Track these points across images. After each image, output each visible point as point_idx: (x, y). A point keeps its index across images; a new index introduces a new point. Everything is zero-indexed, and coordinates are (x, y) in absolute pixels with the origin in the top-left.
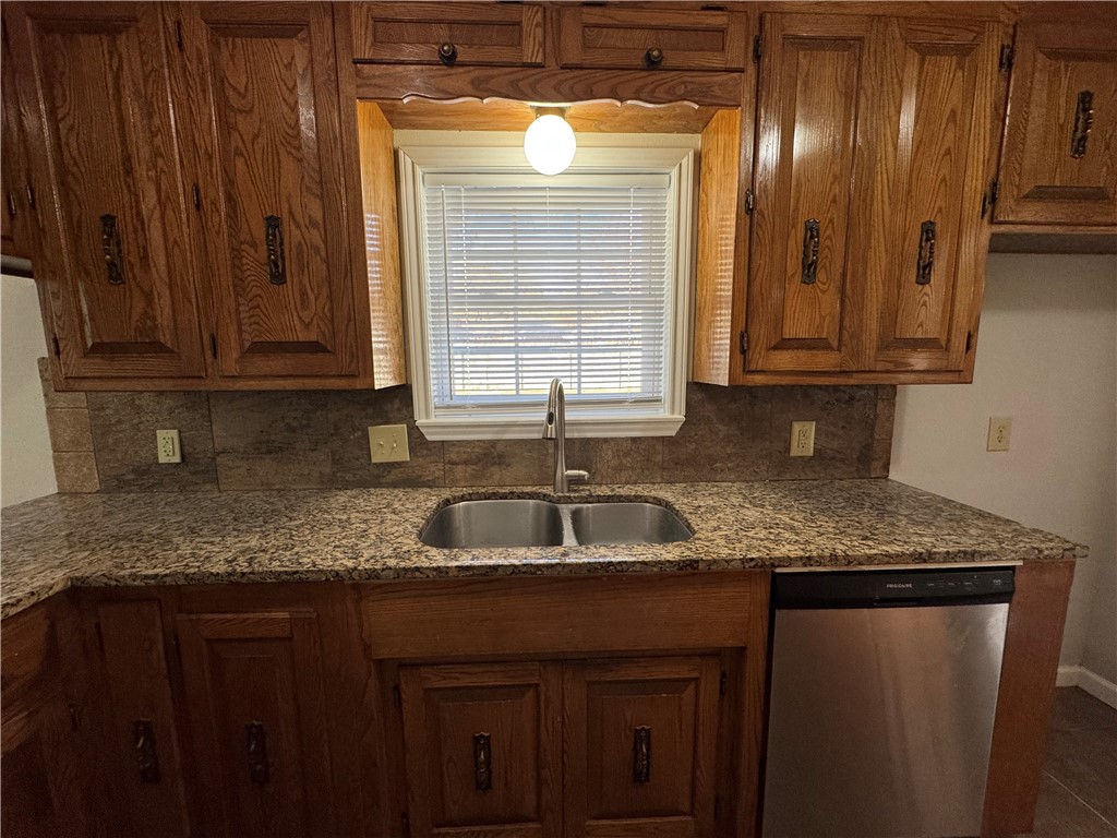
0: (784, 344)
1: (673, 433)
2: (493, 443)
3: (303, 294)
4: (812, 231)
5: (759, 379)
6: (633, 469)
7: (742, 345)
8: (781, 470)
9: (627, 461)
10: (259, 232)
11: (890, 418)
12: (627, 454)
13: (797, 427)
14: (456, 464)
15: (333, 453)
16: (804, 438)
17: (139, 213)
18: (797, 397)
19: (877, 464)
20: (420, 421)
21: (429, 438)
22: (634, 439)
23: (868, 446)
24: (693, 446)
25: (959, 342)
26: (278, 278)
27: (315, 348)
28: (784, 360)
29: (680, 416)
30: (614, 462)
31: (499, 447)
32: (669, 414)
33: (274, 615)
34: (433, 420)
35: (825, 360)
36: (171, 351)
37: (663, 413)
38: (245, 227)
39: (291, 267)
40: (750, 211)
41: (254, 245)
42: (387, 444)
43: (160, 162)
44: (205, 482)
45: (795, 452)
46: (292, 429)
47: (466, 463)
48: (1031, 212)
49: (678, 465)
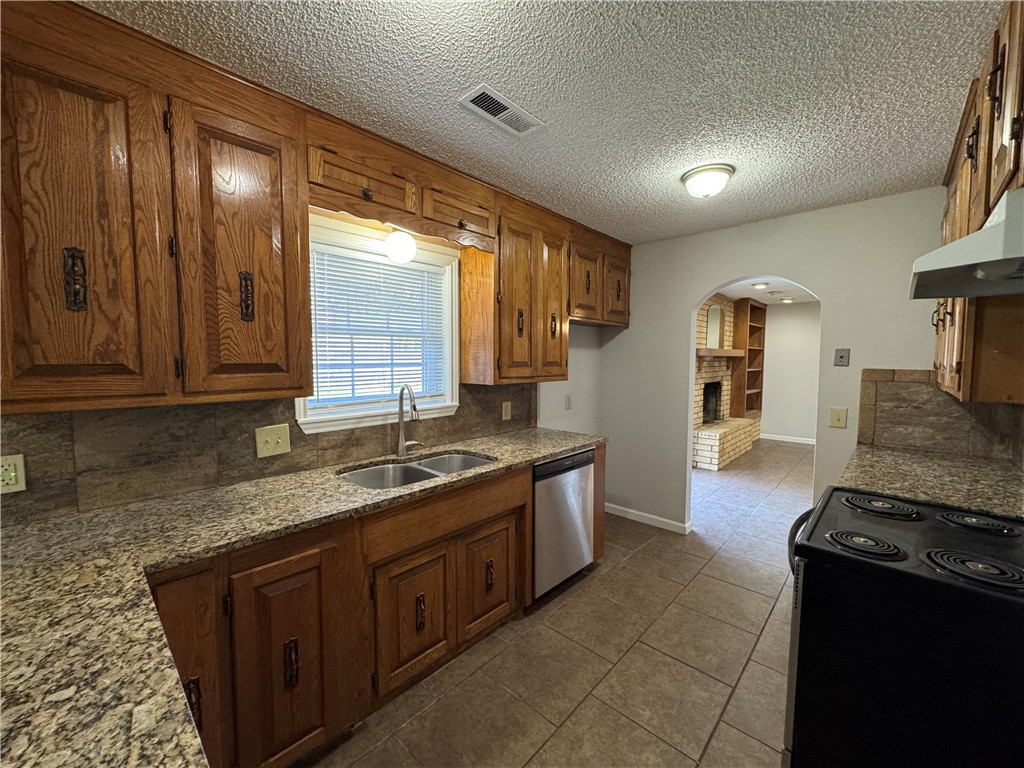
0: (514, 365)
1: (453, 414)
2: (353, 431)
3: (268, 328)
4: (520, 313)
5: (505, 381)
6: (434, 437)
7: (498, 366)
8: (500, 428)
9: (431, 433)
10: (234, 282)
11: (536, 397)
12: (431, 428)
13: (504, 404)
14: (326, 449)
15: (219, 455)
16: (507, 411)
17: (111, 252)
18: (509, 390)
19: (533, 420)
20: (301, 419)
21: (306, 432)
22: (434, 419)
23: (530, 412)
24: (462, 420)
25: (564, 363)
26: (247, 315)
27: (274, 368)
29: (456, 403)
30: (424, 435)
31: (357, 432)
32: (448, 400)
33: (308, 553)
34: (309, 419)
36: (132, 373)
37: (449, 403)
38: (221, 276)
39: (258, 309)
40: (499, 302)
41: (229, 290)
42: (271, 440)
43: (138, 214)
44: (57, 507)
45: (504, 418)
46: (175, 438)
47: (333, 448)
48: (578, 312)
49: (456, 431)
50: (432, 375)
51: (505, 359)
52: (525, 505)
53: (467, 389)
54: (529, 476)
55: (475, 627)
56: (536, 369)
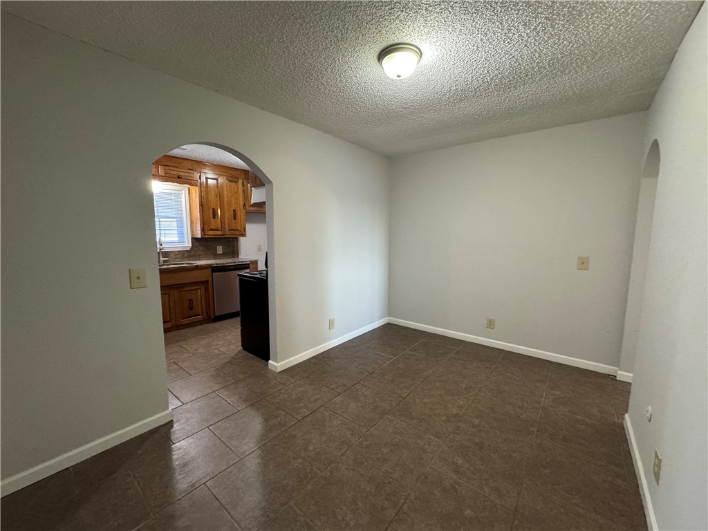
0: (211, 230)
1: (189, 249)
4: (214, 209)
5: (207, 236)
7: (203, 230)
8: (216, 257)
9: (178, 256)
11: (238, 245)
13: (218, 247)
16: (220, 250)
18: (217, 240)
19: (236, 255)
22: (179, 251)
23: (234, 251)
24: (194, 252)
25: (243, 230)
28: (211, 233)
29: (190, 245)
30: (174, 257)
32: (187, 244)
35: (219, 233)
37: (187, 245)
40: (202, 205)
45: (218, 253)
48: (251, 208)
49: (191, 256)
50: (181, 234)
51: (205, 227)
52: (207, 281)
53: (194, 239)
54: (210, 270)
55: (186, 321)
56: (225, 232)
